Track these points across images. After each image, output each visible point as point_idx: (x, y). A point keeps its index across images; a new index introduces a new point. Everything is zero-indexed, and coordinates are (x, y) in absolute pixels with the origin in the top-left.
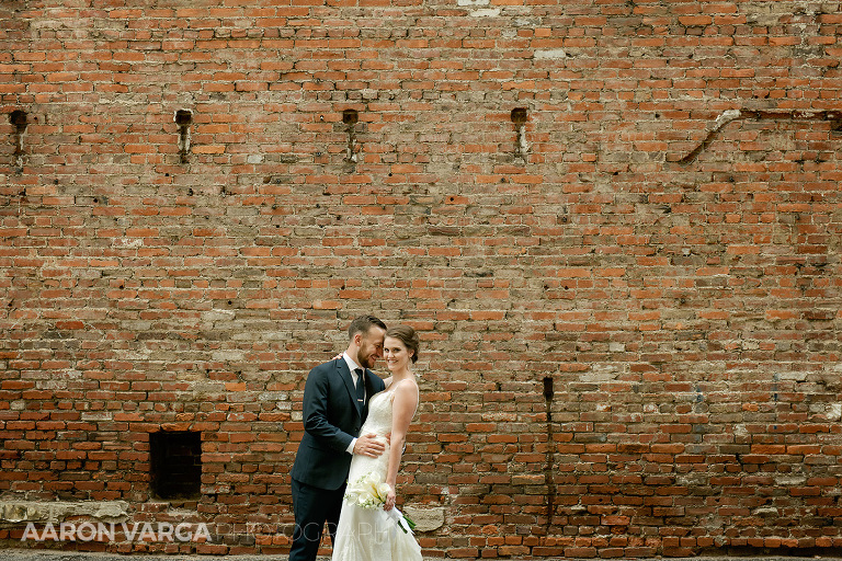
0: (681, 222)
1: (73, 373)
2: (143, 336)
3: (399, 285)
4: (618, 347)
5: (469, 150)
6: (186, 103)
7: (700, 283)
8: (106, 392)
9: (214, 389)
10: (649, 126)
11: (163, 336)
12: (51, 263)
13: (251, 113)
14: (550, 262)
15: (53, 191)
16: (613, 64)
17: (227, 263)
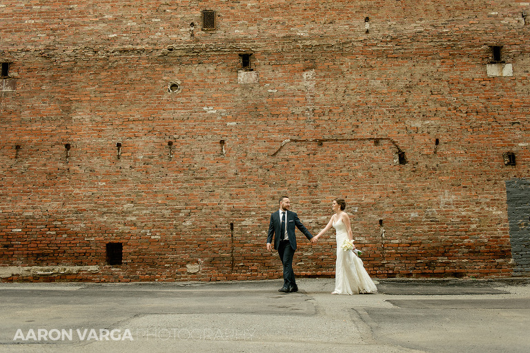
0: (273, 174)
1: (82, 225)
2: (105, 213)
3: (185, 195)
4: (253, 213)
5: (207, 153)
6: (120, 141)
7: (279, 193)
8: (93, 231)
9: (127, 229)
10: (262, 145)
11: (111, 213)
12: (77, 191)
13: (140, 143)
14: (232, 187)
15: (77, 168)
16: (251, 126)
17: (131, 189)
